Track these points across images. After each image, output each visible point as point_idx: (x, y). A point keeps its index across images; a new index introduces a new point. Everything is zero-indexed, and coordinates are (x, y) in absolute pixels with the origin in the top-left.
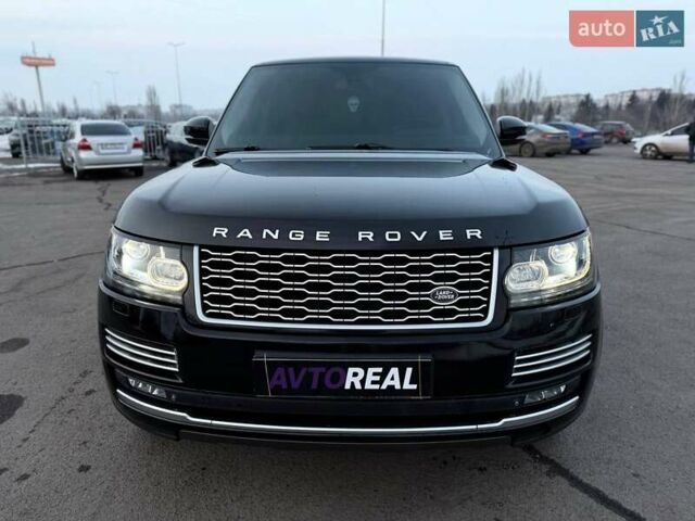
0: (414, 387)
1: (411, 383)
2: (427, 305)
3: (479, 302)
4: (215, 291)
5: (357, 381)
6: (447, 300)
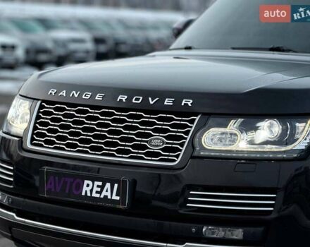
0: (118, 198)
1: (116, 195)
4: (40, 129)
5: (88, 189)
6: (157, 146)
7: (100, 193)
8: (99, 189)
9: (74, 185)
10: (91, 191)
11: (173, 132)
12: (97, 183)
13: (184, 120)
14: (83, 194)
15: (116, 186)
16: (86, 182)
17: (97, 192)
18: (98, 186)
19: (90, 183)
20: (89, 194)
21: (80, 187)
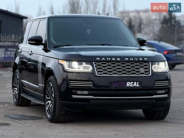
0: (139, 86)
1: (138, 85)
2: (139, 72)
3: (148, 72)
4: (99, 70)
5: (129, 85)
6: (142, 71)
7: (133, 85)
8: (132, 84)
9: (124, 84)
10: (130, 85)
11: (145, 67)
12: (131, 83)
13: (147, 64)
14: (127, 86)
15: (138, 83)
16: (128, 83)
17: (132, 85)
18: (132, 83)
19: (129, 83)
20: (129, 86)
21: (126, 84)
